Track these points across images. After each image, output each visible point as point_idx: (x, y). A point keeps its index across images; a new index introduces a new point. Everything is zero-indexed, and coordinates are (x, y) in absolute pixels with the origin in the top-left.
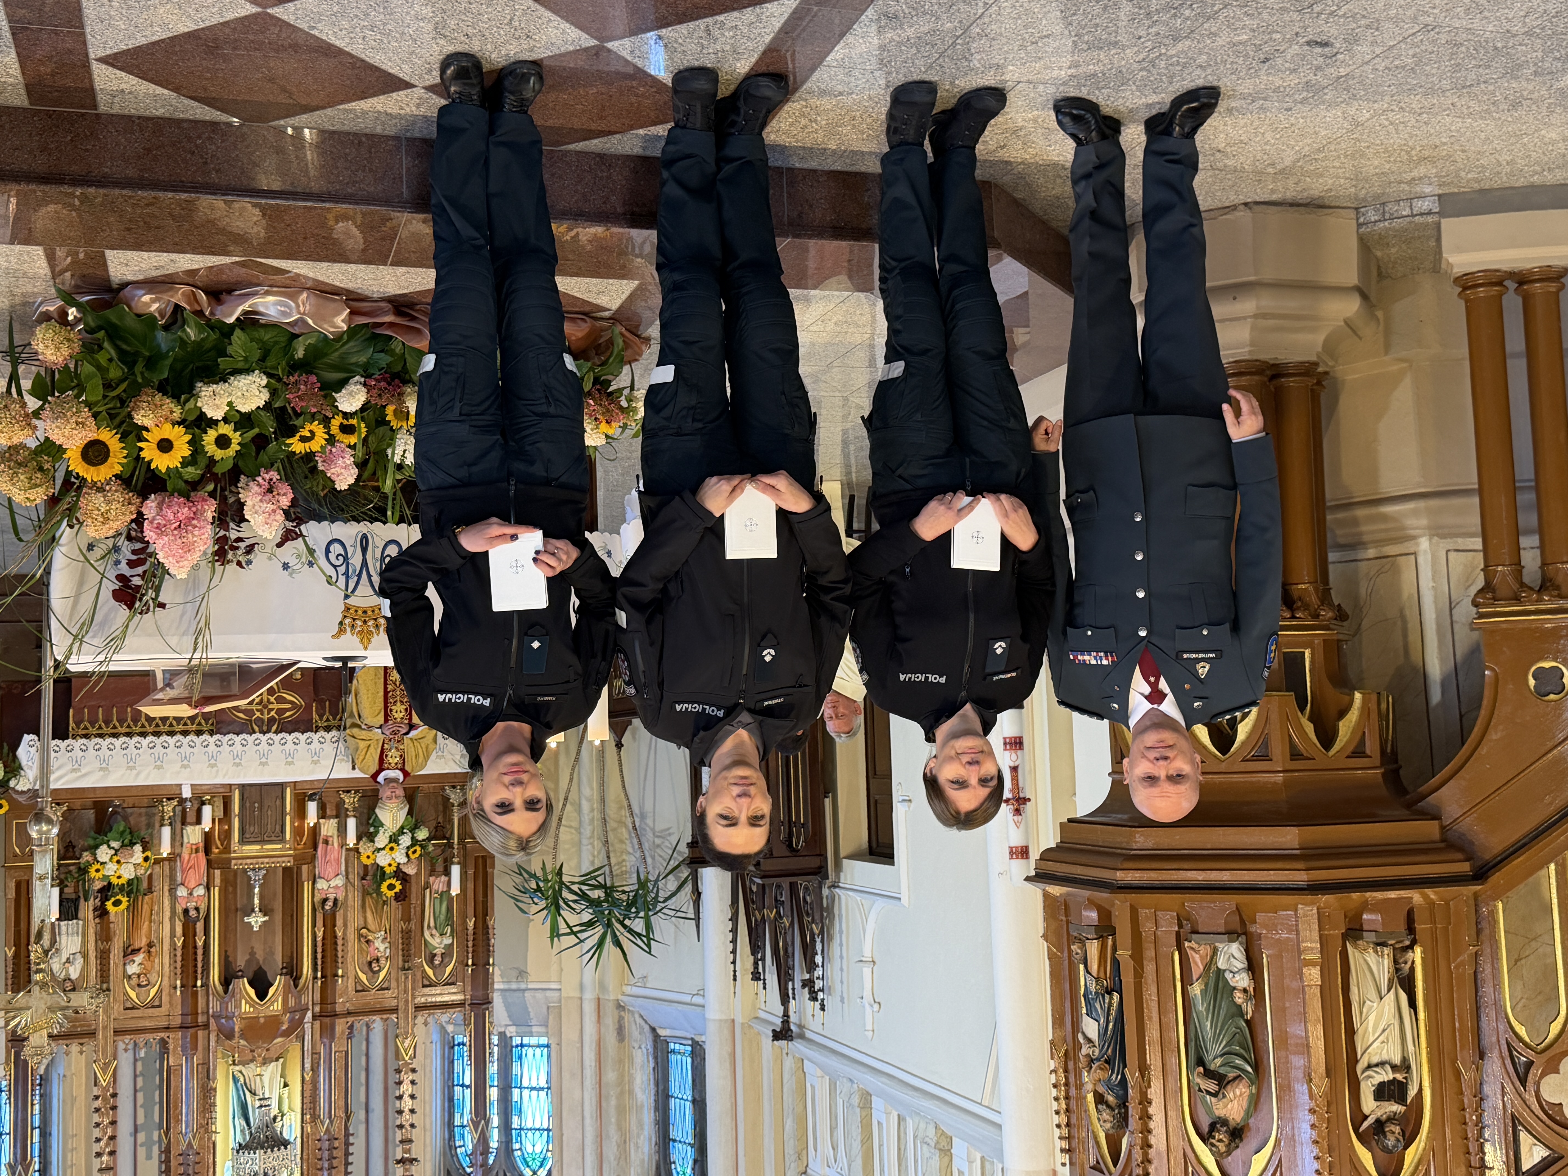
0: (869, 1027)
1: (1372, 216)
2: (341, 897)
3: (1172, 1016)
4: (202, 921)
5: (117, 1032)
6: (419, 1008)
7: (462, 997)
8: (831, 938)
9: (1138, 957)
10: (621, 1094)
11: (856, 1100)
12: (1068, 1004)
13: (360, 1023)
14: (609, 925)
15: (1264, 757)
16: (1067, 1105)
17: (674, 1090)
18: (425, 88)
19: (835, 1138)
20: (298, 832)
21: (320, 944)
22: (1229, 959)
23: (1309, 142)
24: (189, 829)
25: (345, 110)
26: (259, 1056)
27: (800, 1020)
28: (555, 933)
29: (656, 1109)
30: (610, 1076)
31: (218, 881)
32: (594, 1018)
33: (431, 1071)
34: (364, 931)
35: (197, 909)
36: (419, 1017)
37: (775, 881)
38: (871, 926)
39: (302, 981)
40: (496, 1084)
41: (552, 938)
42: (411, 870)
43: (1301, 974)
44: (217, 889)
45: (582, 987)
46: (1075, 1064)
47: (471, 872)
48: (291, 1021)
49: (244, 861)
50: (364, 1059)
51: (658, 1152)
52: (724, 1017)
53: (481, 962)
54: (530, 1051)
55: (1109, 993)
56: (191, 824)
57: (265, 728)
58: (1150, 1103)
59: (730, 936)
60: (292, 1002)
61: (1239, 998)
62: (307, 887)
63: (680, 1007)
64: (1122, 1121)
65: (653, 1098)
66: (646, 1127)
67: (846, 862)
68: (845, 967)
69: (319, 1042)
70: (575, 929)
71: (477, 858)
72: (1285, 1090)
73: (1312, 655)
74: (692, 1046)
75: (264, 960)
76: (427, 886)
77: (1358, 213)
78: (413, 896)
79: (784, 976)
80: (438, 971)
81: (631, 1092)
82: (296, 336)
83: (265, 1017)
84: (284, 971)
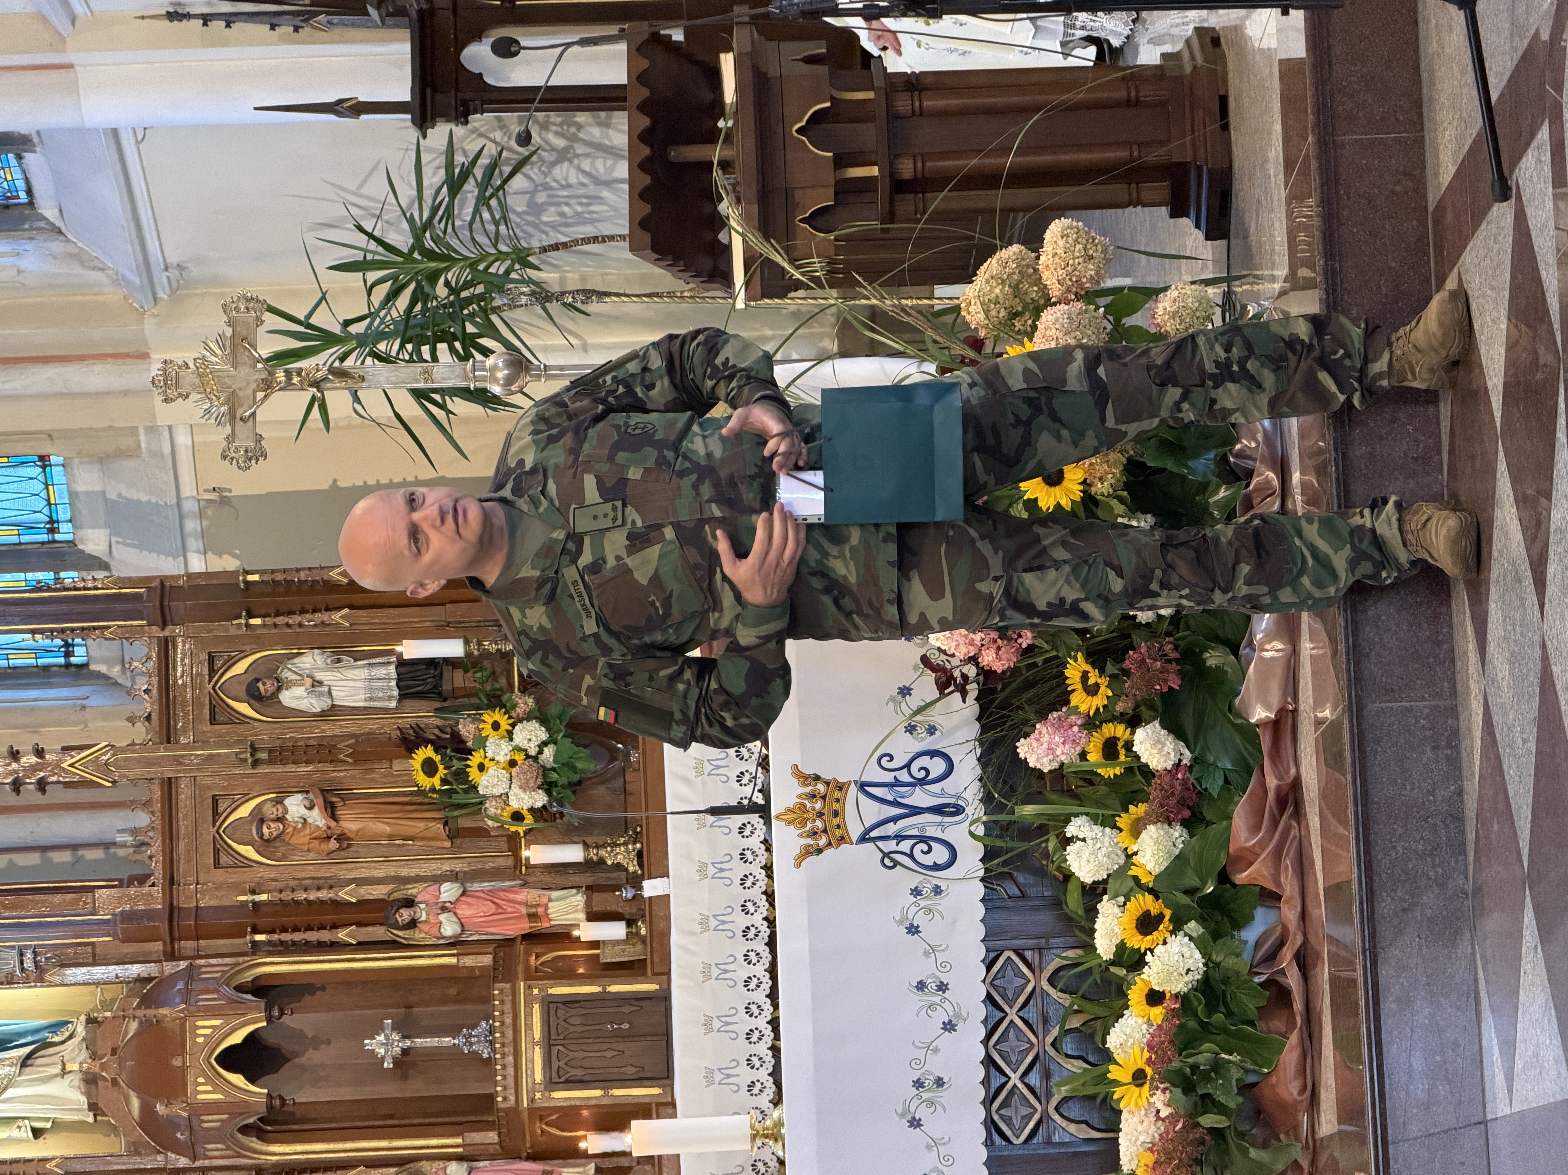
4: (389, 937)
5: (169, 785)
20: (568, 1117)
24: (578, 899)
26: (103, 1067)
31: (468, 961)
35: (413, 924)
39: (254, 1143)
44: (454, 960)
48: (172, 1123)
49: (508, 1007)
56: (588, 903)
60: (211, 1121)
62: (451, 1143)
75: (302, 1068)
82: (1235, 651)
83: (183, 1069)
84: (277, 1102)
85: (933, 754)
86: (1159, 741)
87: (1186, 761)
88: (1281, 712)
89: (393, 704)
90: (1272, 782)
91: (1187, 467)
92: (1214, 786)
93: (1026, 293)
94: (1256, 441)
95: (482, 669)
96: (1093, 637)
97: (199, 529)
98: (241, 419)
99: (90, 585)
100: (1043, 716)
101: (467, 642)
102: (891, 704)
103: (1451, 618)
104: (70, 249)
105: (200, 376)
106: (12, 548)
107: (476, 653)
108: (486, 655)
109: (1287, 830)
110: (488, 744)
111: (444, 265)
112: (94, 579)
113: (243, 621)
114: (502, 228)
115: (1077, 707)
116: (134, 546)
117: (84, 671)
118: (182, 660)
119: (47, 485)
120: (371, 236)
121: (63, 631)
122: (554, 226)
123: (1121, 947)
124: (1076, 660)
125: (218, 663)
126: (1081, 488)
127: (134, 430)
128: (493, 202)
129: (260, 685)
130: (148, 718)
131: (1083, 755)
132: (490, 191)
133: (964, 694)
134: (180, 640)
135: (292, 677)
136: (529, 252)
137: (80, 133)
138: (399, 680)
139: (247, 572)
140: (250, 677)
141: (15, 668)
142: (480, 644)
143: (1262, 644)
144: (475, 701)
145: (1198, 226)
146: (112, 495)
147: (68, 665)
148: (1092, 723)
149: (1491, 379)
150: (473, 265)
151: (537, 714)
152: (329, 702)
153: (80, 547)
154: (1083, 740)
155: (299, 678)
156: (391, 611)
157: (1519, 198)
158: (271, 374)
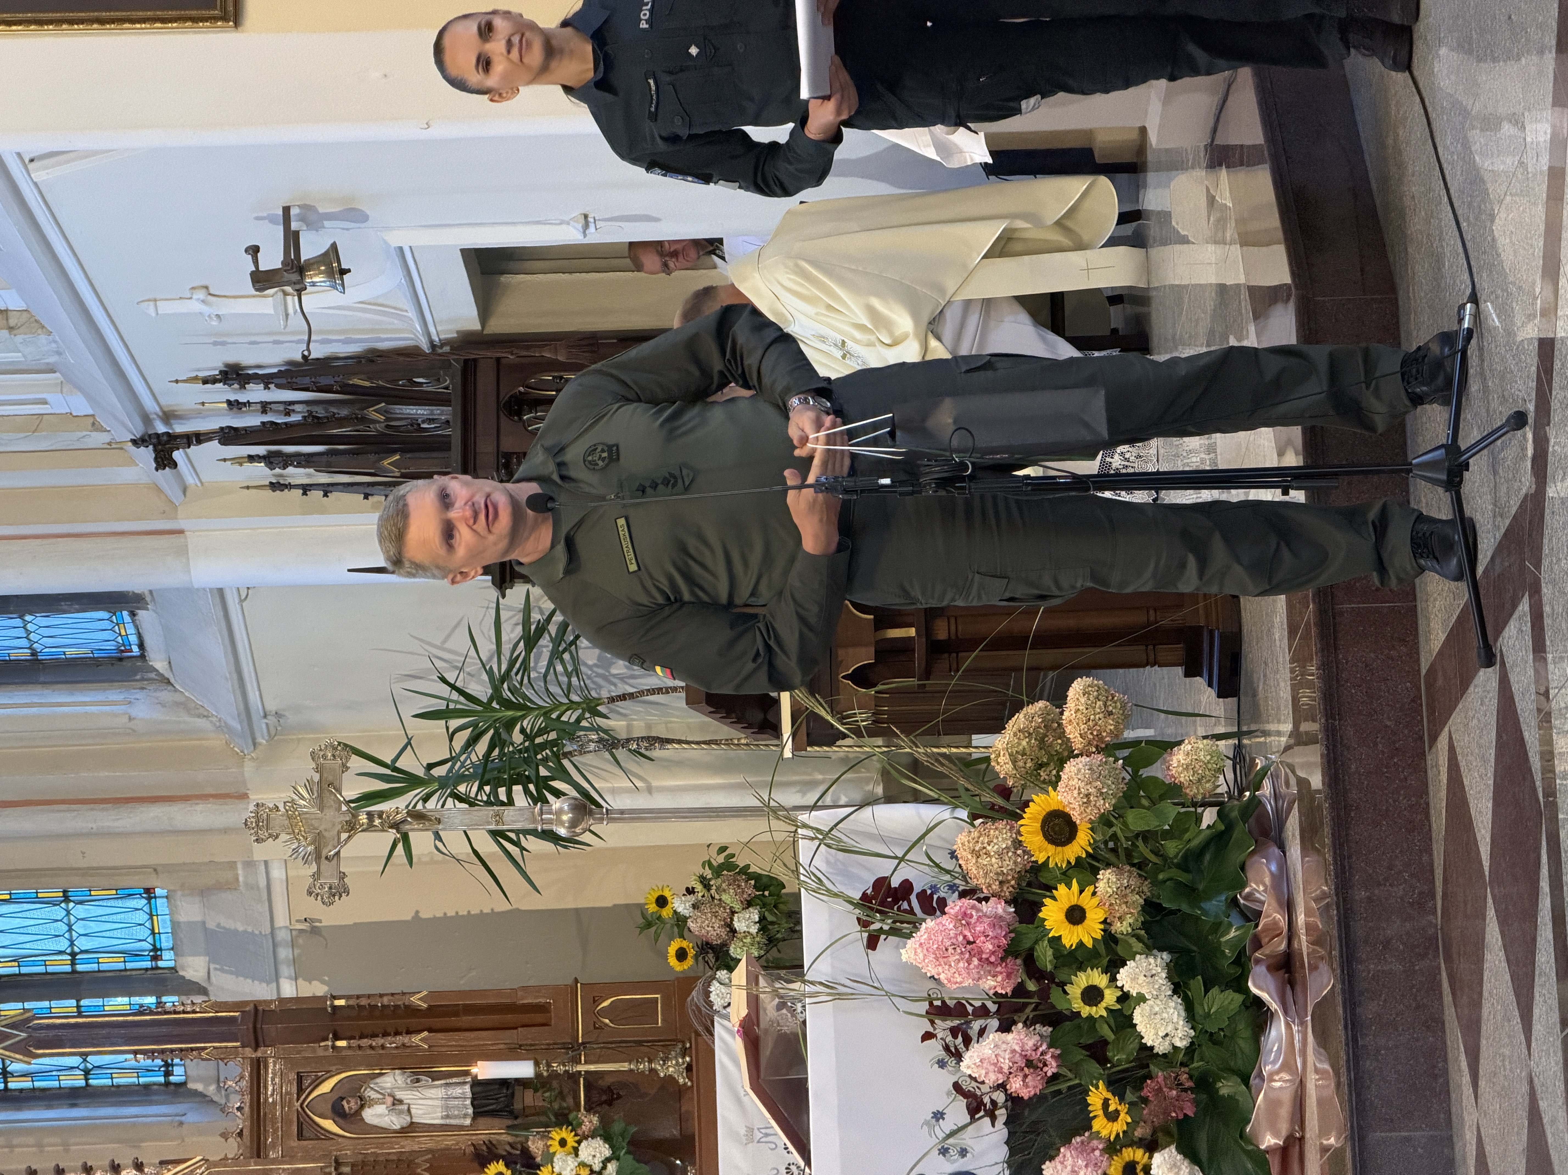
86: (1175, 1165)
88: (1289, 1139)
89: (468, 1122)
91: (1200, 908)
93: (1051, 745)
94: (1264, 885)
95: (550, 1089)
96: (1113, 1066)
97: (291, 957)
98: (326, 858)
99: (189, 1009)
100: (1067, 1141)
101: (537, 1064)
102: (925, 1127)
103: (1446, 1053)
104: (177, 697)
105: (289, 818)
106: (118, 974)
107: (545, 1074)
108: (554, 1075)
110: (555, 1160)
111: (520, 714)
112: (193, 1003)
113: (330, 1043)
114: (574, 680)
115: (1098, 1132)
116: (232, 973)
117: (181, 1090)
118: (273, 1079)
119: (151, 916)
120: (453, 687)
121: (163, 1052)
122: (622, 679)
124: (1097, 1088)
125: (306, 1083)
126: (1102, 926)
127: (232, 865)
128: (566, 656)
129: (344, 1103)
130: (240, 1134)
132: (563, 645)
133: (993, 1119)
134: (271, 1060)
135: (374, 1095)
136: (598, 701)
137: (189, 592)
138: (473, 1099)
139: (334, 998)
140: (335, 1096)
141: (118, 1086)
142: (549, 1065)
143: (1272, 1074)
144: (543, 1119)
145: (1210, 685)
146: (211, 925)
147: (167, 1084)
148: (1112, 1148)
149: (1479, 831)
150: (547, 714)
151: (601, 1132)
152: (408, 1119)
153: (181, 973)
154: (1105, 1164)
155: (380, 1096)
156: (467, 1034)
157: (1503, 664)
158: (355, 816)
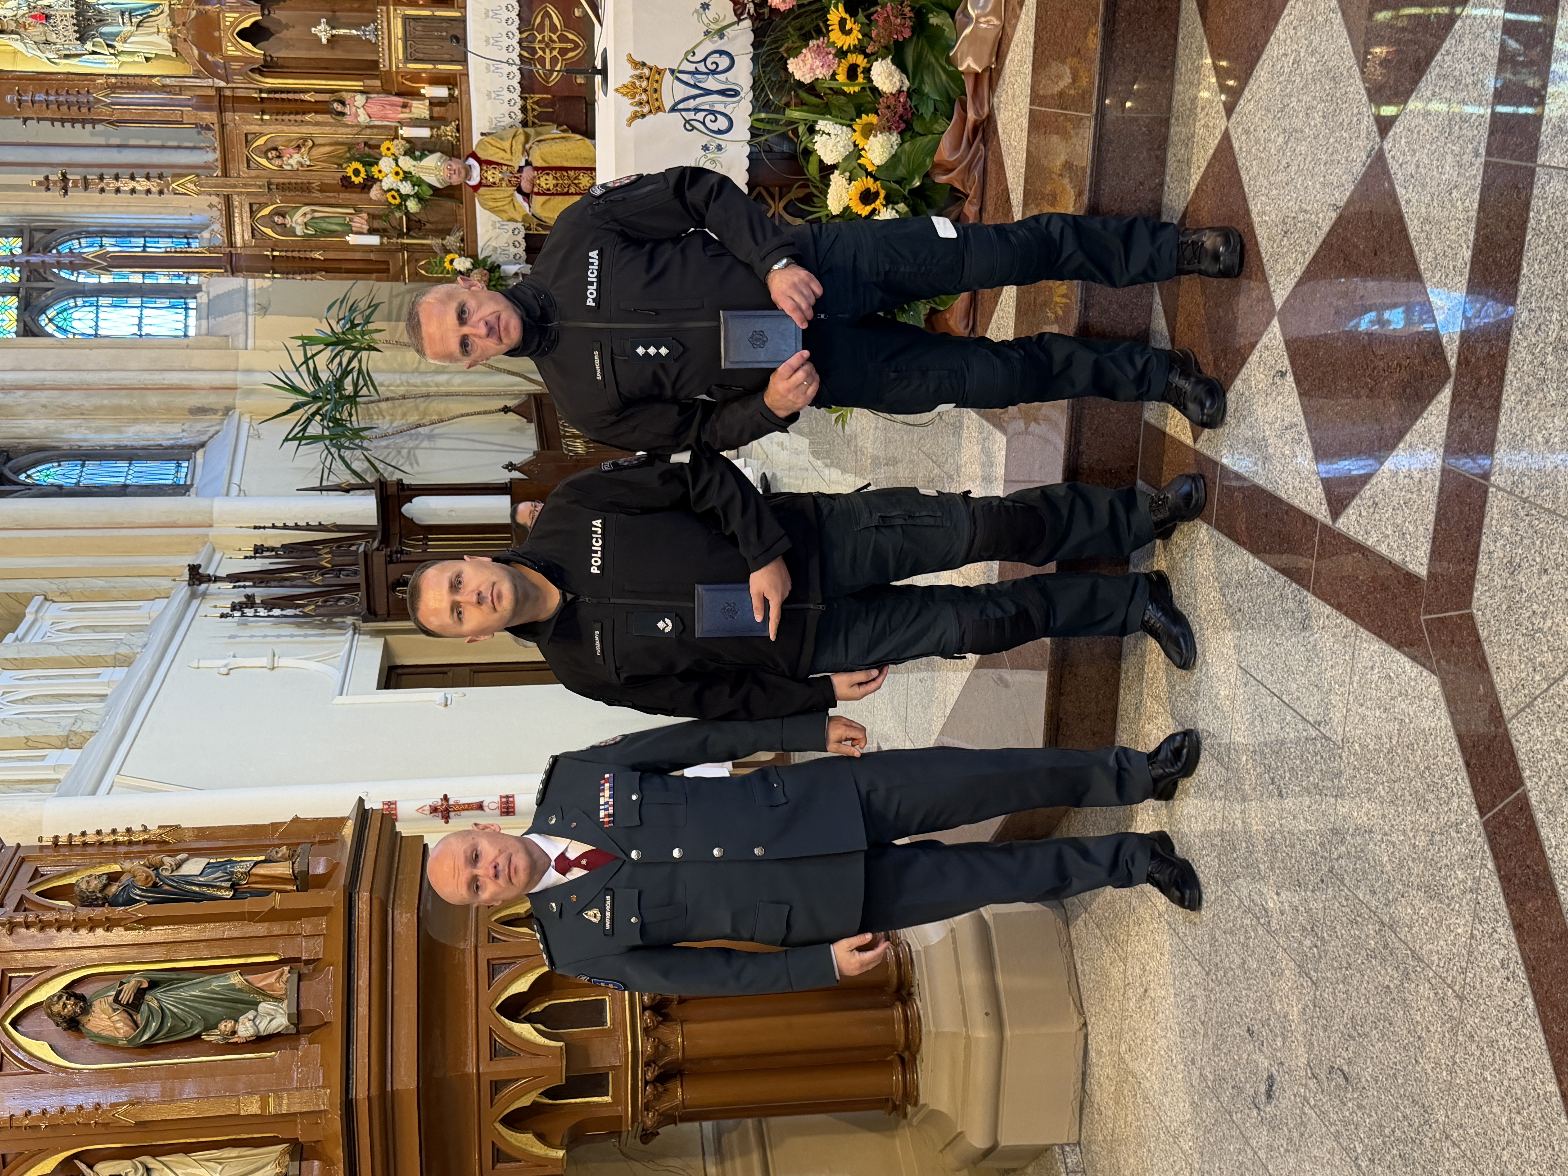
0: (203, 664)
1: (1072, 1160)
2: (347, 120)
3: (206, 954)
6: (228, 199)
7: (239, 245)
8: (299, 625)
9: (273, 916)
10: (133, 410)
11: (123, 650)
12: (220, 844)
13: (212, 138)
14: (315, 398)
15: (495, 1052)
16: (108, 843)
17: (138, 466)
18: (1227, 129)
19: (82, 630)
20: (415, 77)
21: (296, 96)
22: (269, 1014)
23: (1156, 1087)
25: (1202, 48)
27: (211, 594)
28: (307, 341)
29: (118, 447)
30: (153, 400)
32: (216, 384)
33: (160, 213)
34: (310, 143)
36: (218, 199)
37: (361, 568)
38: (313, 666)
39: (258, 77)
40: (147, 281)
41: (302, 338)
42: (374, 193)
43: (251, 1093)
45: (249, 371)
46: (153, 852)
47: (372, 256)
48: (216, 65)
49: (385, 19)
50: (175, 144)
51: (71, 449)
52: (215, 516)
53: (276, 265)
54: (181, 317)
55: (233, 887)
57: (525, 44)
58: (108, 930)
59: (302, 523)
60: (235, 65)
61: (226, 1026)
62: (358, 84)
63: (227, 473)
64: (88, 901)
65: (129, 443)
66: (97, 436)
67: (380, 641)
68: (268, 639)
69: (192, 93)
70: (311, 362)
71: (387, 263)
72: (121, 1078)
73: (606, 1104)
74: (185, 484)
75: (281, 39)
76: (358, 211)
77: (1074, 1144)
78: (347, 195)
79: (260, 578)
80: (267, 219)
81: (136, 421)
82: (952, 15)
83: (220, 37)
84: (269, 59)
85: (722, 53)
86: (890, 74)
87: (905, 89)
88: (988, 69)
90: (971, 116)
92: (927, 111)
100: (805, 43)
102: (692, 15)
109: (978, 149)
115: (834, 43)
123: (847, 209)
124: (836, 8)
131: (834, 75)
143: (978, 17)
148: (842, 54)
154: (835, 65)
